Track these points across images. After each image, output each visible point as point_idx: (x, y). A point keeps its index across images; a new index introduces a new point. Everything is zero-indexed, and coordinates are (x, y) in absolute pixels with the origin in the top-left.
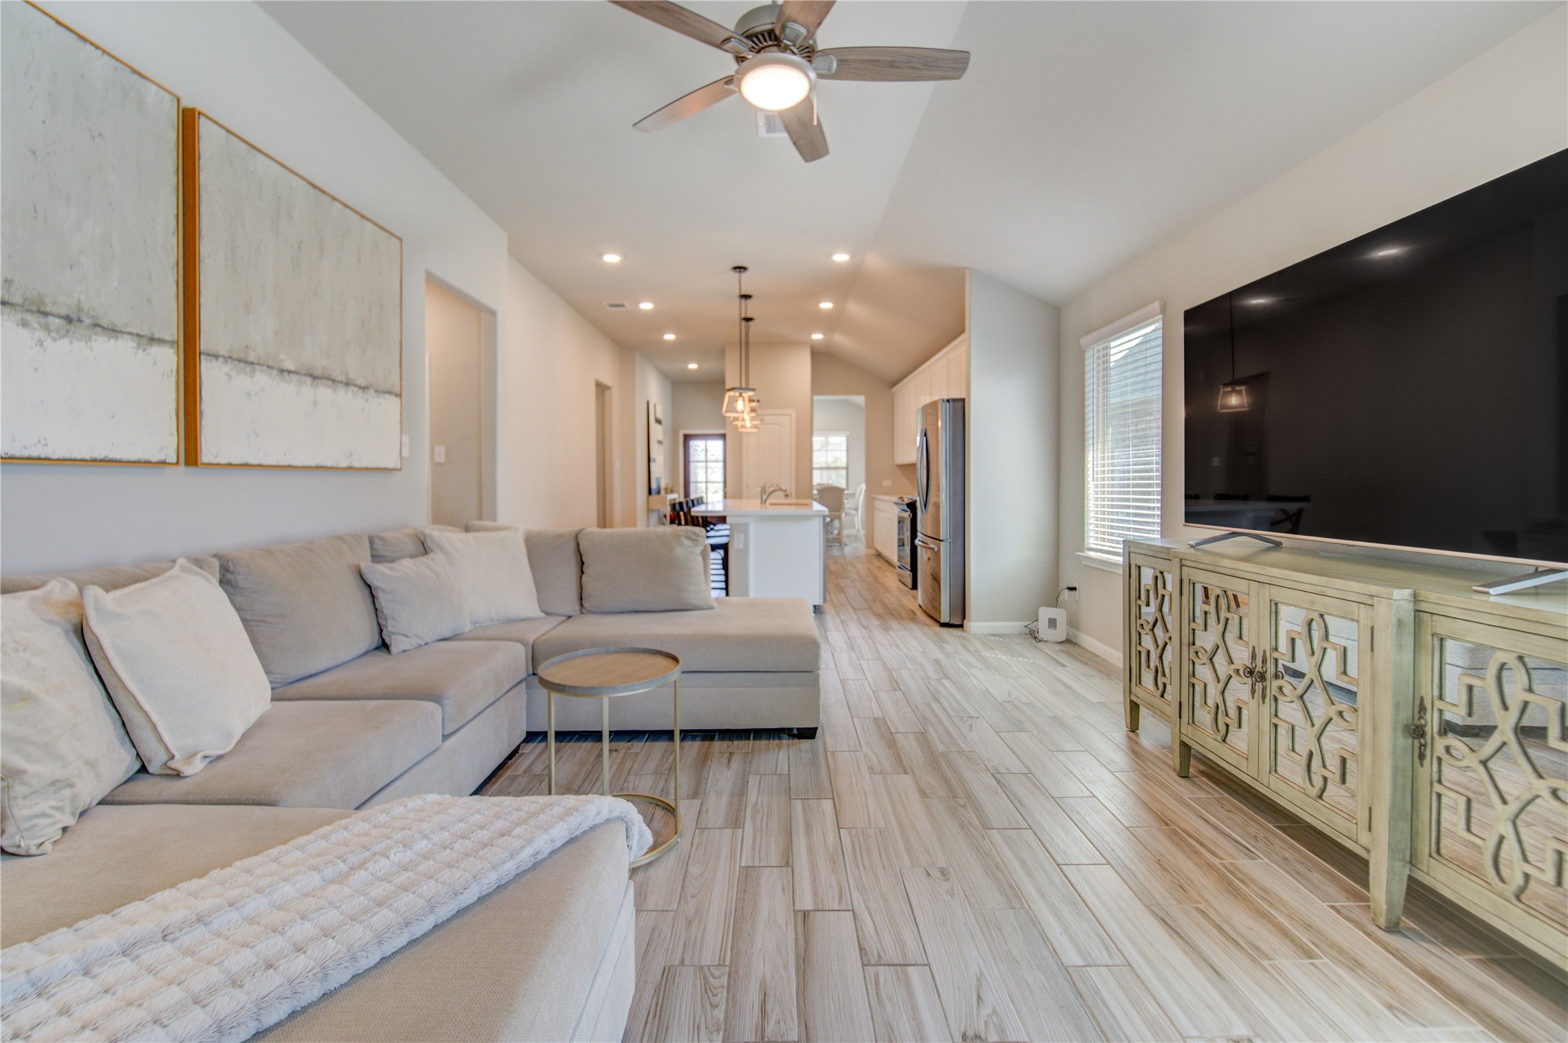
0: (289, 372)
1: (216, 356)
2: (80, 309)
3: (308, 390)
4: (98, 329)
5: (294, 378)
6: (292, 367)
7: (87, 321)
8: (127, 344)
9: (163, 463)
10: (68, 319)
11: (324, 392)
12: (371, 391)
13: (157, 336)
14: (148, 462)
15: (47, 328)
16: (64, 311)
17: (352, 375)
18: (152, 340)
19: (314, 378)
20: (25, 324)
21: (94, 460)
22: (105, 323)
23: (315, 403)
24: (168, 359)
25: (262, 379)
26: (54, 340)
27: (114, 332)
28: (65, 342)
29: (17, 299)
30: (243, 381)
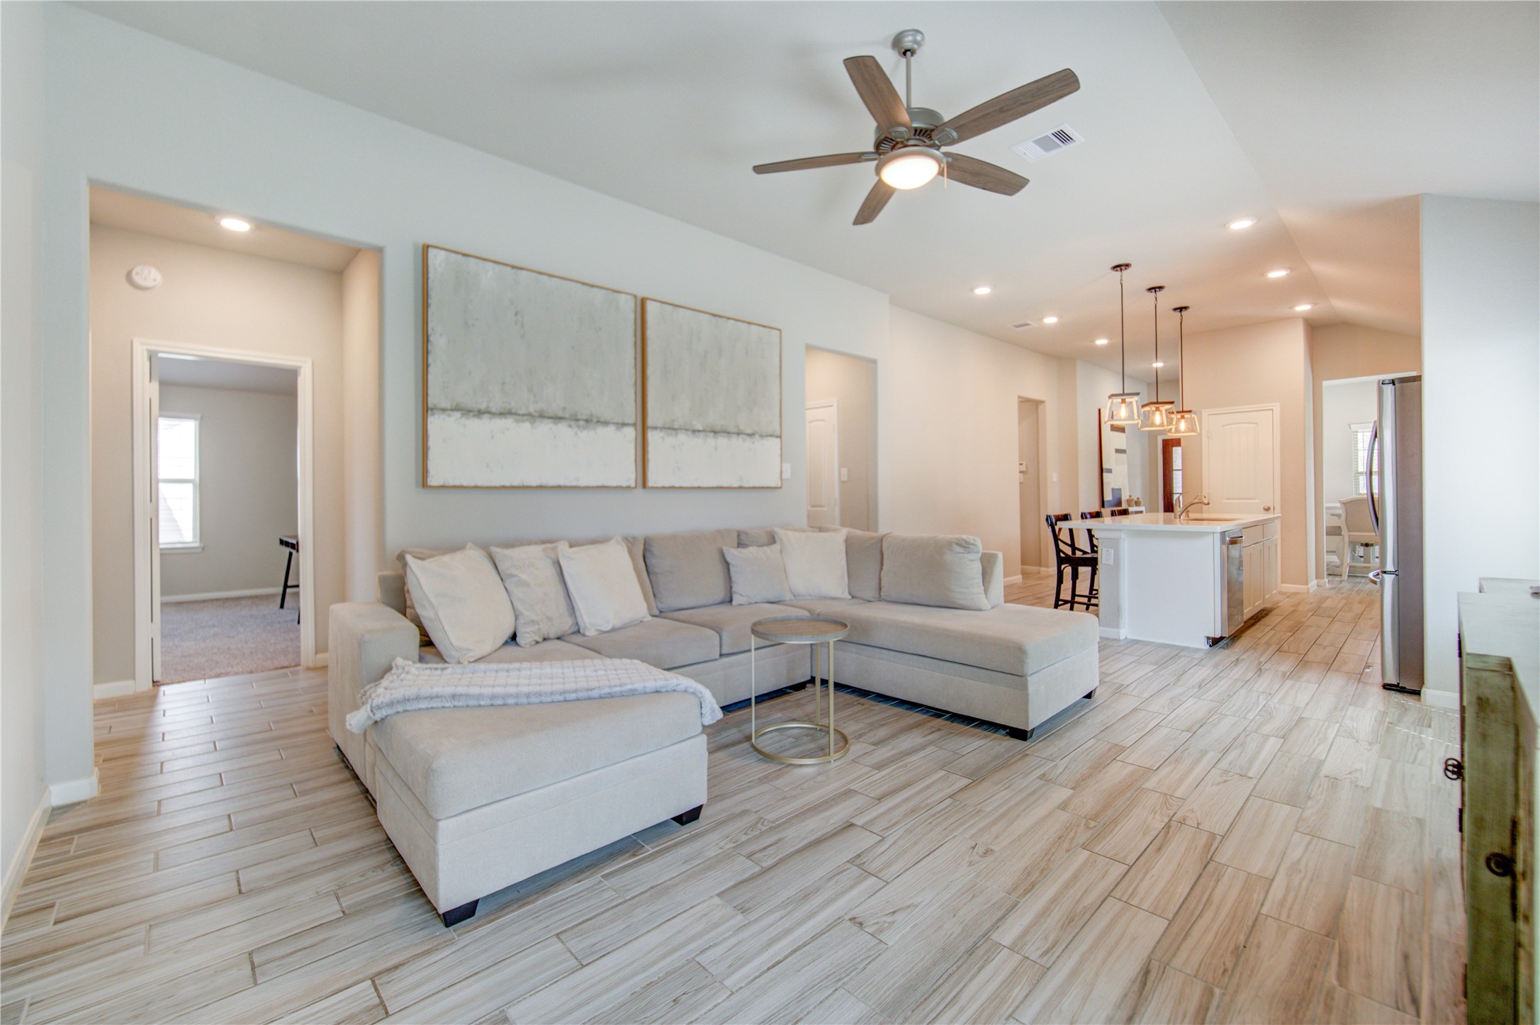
0: (699, 431)
1: (656, 428)
2: (592, 415)
3: (711, 441)
4: (599, 424)
5: (702, 434)
6: (701, 428)
7: (595, 420)
8: (612, 428)
9: (628, 487)
10: (587, 421)
11: (722, 441)
12: (757, 436)
13: (626, 422)
14: (621, 487)
15: (578, 427)
16: (585, 417)
17: (742, 428)
18: (624, 425)
19: (715, 432)
20: (570, 426)
21: (598, 487)
22: (602, 419)
23: (716, 448)
24: (630, 433)
25: (682, 437)
26: (581, 431)
27: (606, 423)
28: (585, 432)
29: (567, 415)
30: (671, 440)
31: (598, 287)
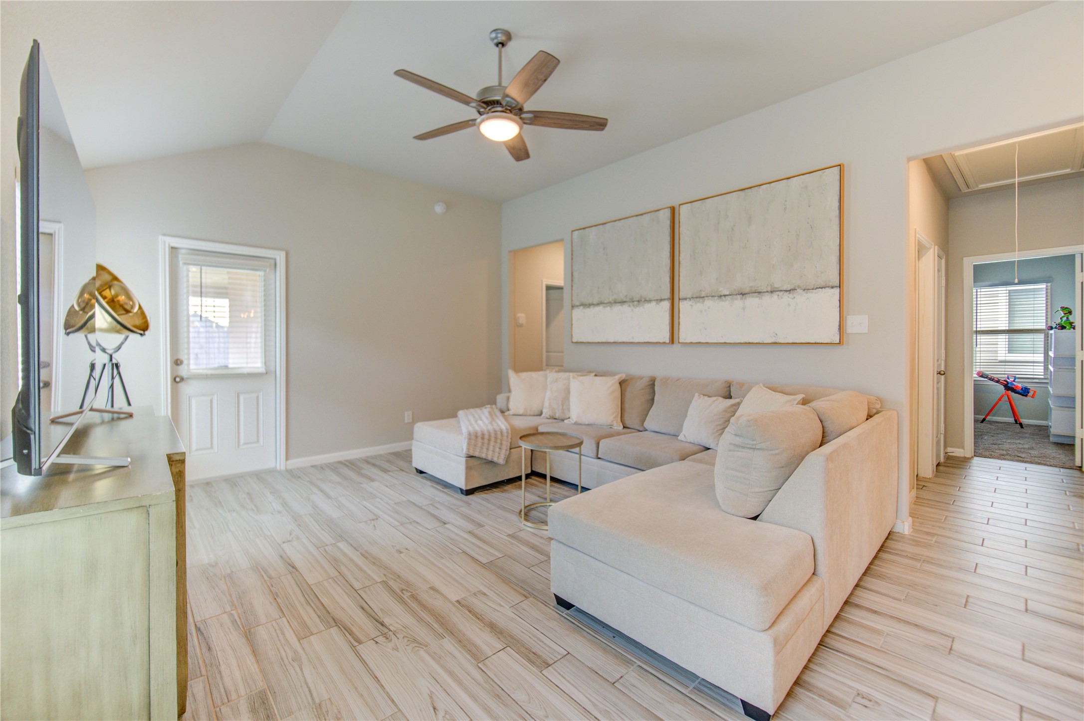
0: (725, 296)
1: (686, 299)
2: (641, 297)
3: (738, 302)
4: (646, 302)
5: (728, 298)
6: (727, 293)
7: (643, 300)
8: (653, 304)
9: (664, 343)
10: (639, 301)
11: (752, 302)
12: (799, 291)
13: (663, 298)
14: (660, 343)
15: (634, 306)
16: (637, 299)
17: (776, 285)
18: (661, 300)
19: (743, 294)
20: (629, 306)
21: (645, 343)
22: (647, 299)
23: (744, 309)
24: (666, 305)
25: (708, 303)
26: (635, 308)
27: (650, 301)
28: (638, 308)
29: (628, 300)
30: (698, 306)
31: (645, 214)
